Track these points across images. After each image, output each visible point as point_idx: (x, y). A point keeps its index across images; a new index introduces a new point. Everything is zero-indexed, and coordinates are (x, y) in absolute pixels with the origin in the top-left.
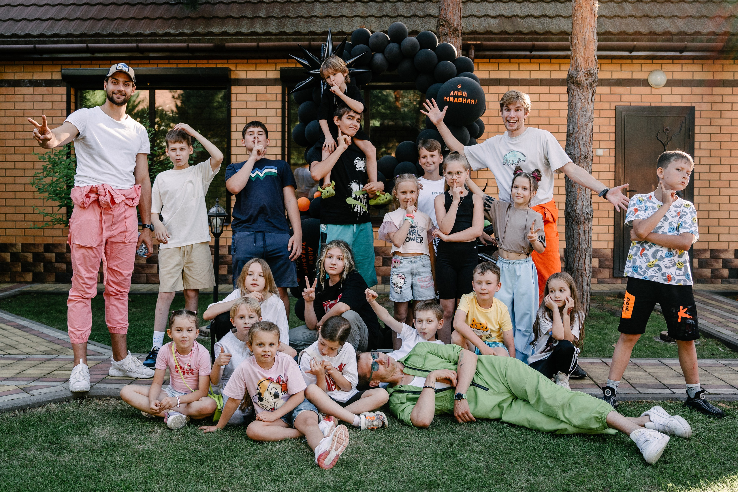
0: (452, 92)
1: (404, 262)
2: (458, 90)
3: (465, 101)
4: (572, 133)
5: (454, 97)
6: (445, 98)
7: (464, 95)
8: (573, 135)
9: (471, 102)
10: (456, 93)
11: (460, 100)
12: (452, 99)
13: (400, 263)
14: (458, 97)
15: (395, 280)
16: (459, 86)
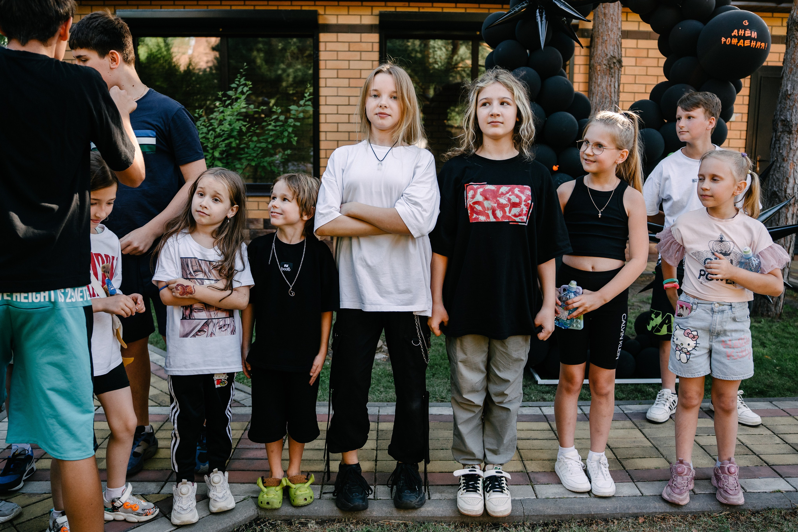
0: (736, 31)
1: (698, 310)
2: (745, 28)
3: (753, 44)
4: (790, 95)
5: (739, 38)
6: (723, 39)
7: (753, 36)
8: (791, 98)
9: (761, 46)
10: (741, 32)
11: (747, 43)
12: (735, 41)
13: (691, 309)
14: (745, 38)
15: (679, 338)
16: (746, 23)
